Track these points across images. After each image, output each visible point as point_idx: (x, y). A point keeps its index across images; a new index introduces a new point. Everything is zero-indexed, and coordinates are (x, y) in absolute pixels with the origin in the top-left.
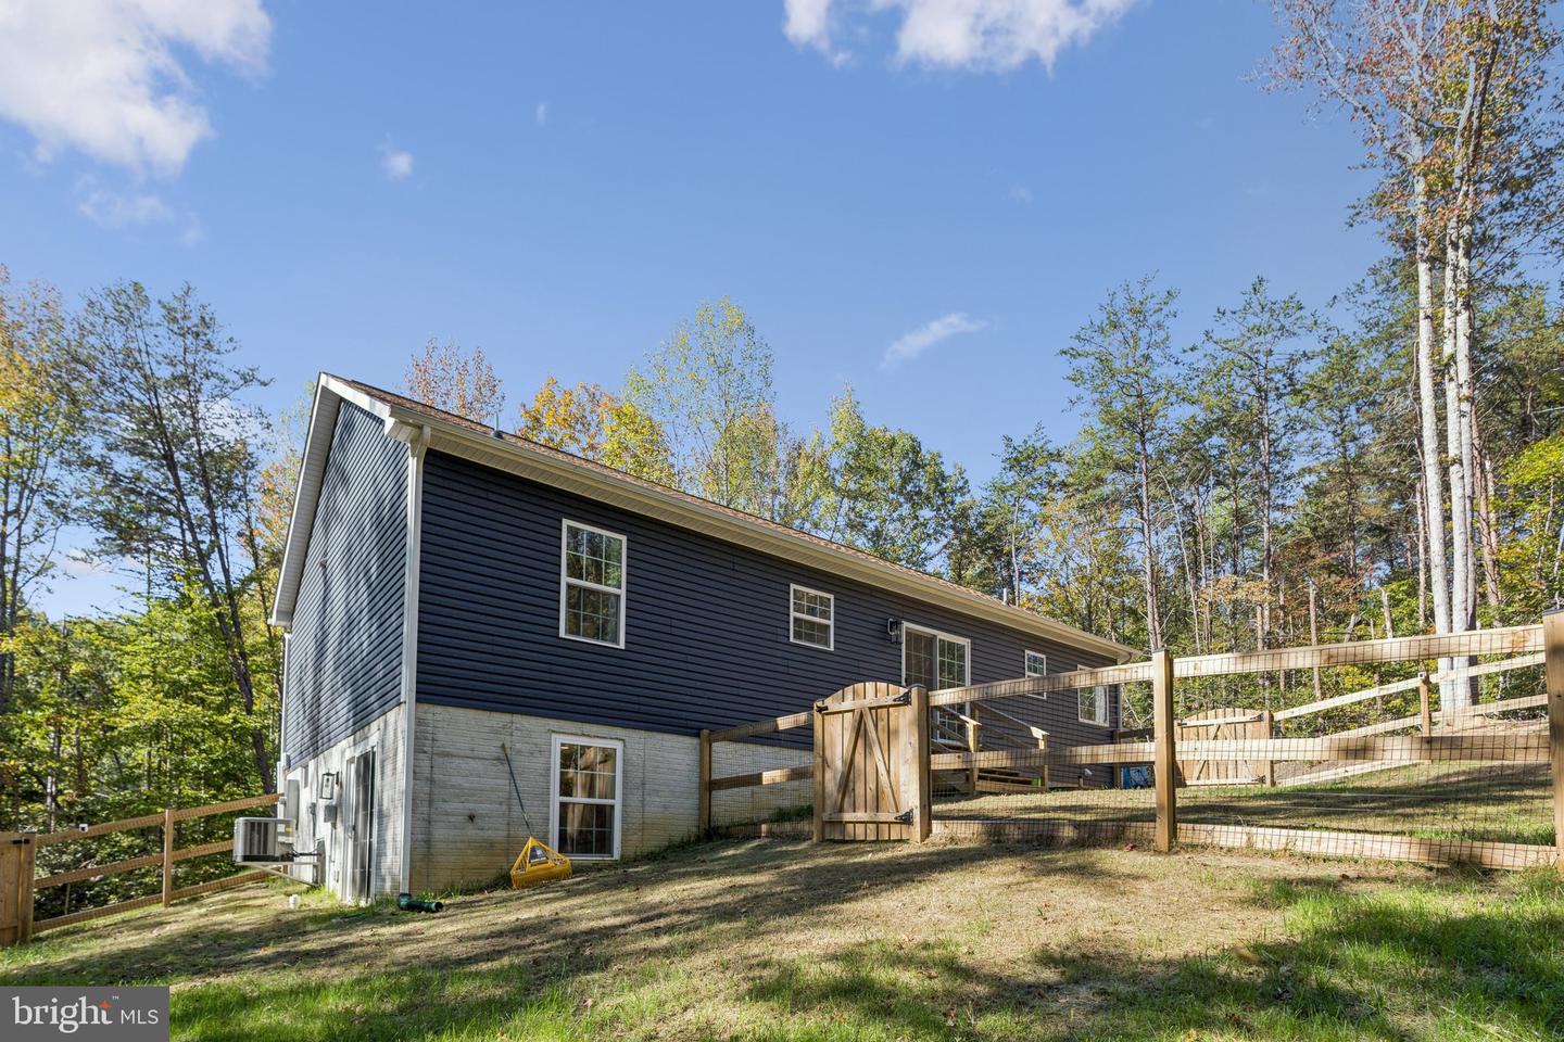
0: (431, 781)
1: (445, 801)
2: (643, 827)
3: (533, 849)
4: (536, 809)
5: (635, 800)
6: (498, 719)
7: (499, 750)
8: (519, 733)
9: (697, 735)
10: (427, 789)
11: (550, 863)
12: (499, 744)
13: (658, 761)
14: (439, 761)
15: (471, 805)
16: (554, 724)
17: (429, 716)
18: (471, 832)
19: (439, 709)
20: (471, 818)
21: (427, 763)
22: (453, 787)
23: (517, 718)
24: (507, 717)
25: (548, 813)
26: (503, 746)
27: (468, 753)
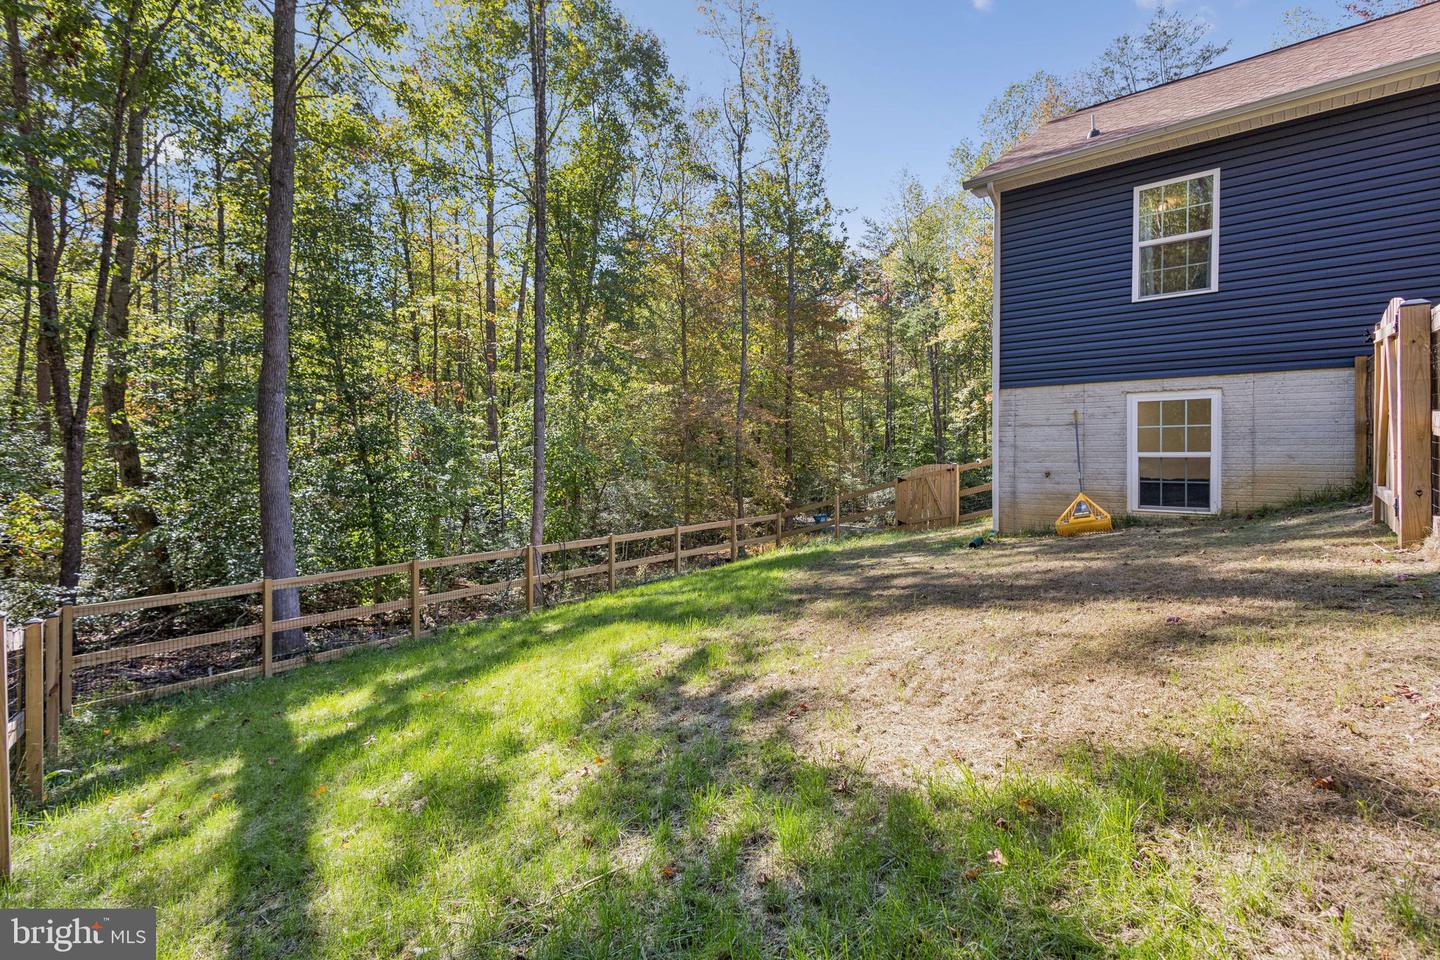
0: (1015, 447)
1: (1025, 462)
2: (1254, 480)
3: (1079, 504)
4: (1111, 466)
5: (1240, 451)
6: (1070, 390)
7: (1072, 417)
8: (1091, 399)
9: (1352, 365)
10: (1011, 454)
11: (1092, 517)
12: (1072, 411)
13: (1277, 405)
14: (1020, 431)
15: (1048, 464)
16: (1128, 385)
17: (1012, 398)
18: (1049, 485)
19: (1019, 391)
20: (1048, 475)
21: (1011, 434)
22: (1031, 450)
23: (1089, 387)
24: (1078, 388)
25: (1125, 468)
26: (1075, 413)
27: (1044, 422)
